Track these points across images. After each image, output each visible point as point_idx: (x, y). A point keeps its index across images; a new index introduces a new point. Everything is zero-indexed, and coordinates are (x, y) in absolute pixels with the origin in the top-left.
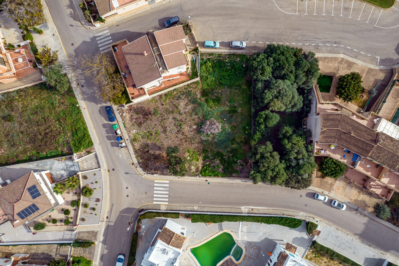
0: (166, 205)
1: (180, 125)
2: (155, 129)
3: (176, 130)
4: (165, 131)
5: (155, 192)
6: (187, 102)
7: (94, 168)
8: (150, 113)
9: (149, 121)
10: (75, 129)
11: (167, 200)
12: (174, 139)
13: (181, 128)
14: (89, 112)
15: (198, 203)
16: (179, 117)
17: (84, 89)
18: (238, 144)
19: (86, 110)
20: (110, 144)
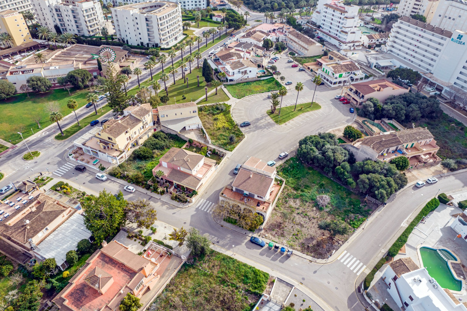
0: (366, 268)
1: (306, 214)
2: (295, 230)
3: (307, 219)
4: (302, 226)
5: (348, 266)
6: (293, 200)
7: (289, 292)
8: (280, 223)
9: (286, 228)
11: (361, 264)
12: (313, 225)
13: (308, 216)
14: (241, 255)
16: (300, 211)
17: (221, 242)
18: (347, 198)
19: (237, 255)
20: (280, 263)
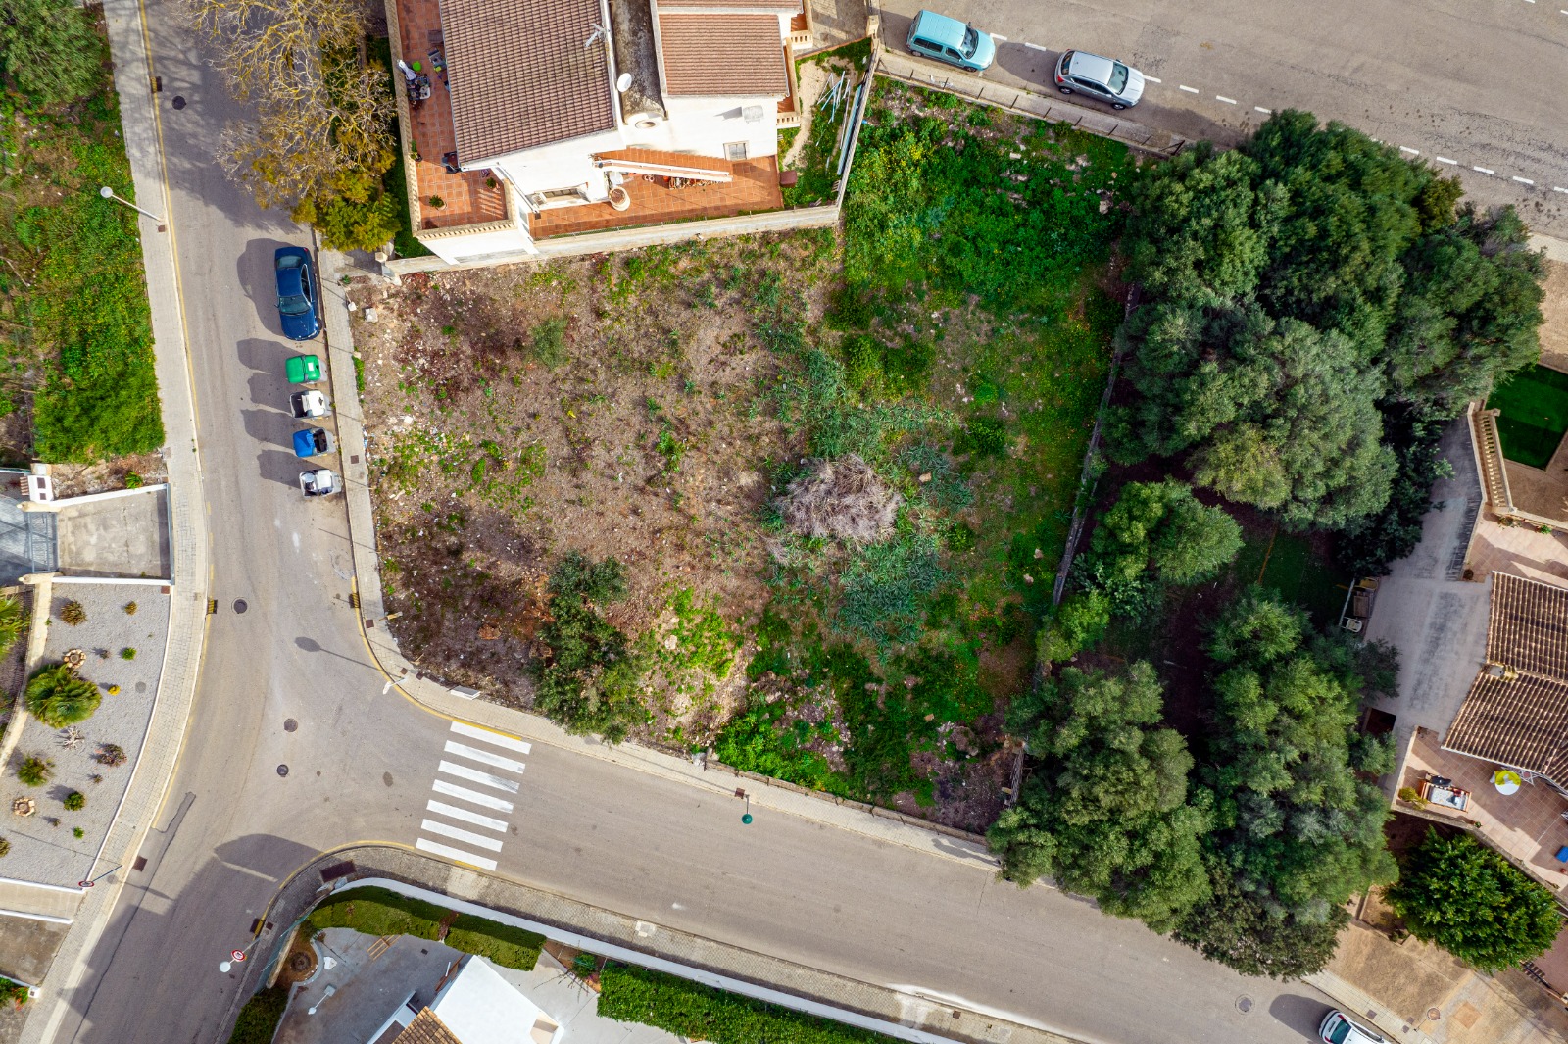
0: (481, 874)
1: (670, 450)
2: (524, 436)
3: (642, 471)
4: (576, 462)
5: (439, 786)
6: (736, 330)
7: (136, 571)
8: (518, 345)
9: (504, 387)
10: (82, 333)
11: (496, 846)
12: (619, 519)
13: (669, 466)
14: (184, 257)
15: (665, 905)
16: (671, 404)
17: (188, 121)
18: (963, 630)
19: (169, 239)
20: (255, 463)
